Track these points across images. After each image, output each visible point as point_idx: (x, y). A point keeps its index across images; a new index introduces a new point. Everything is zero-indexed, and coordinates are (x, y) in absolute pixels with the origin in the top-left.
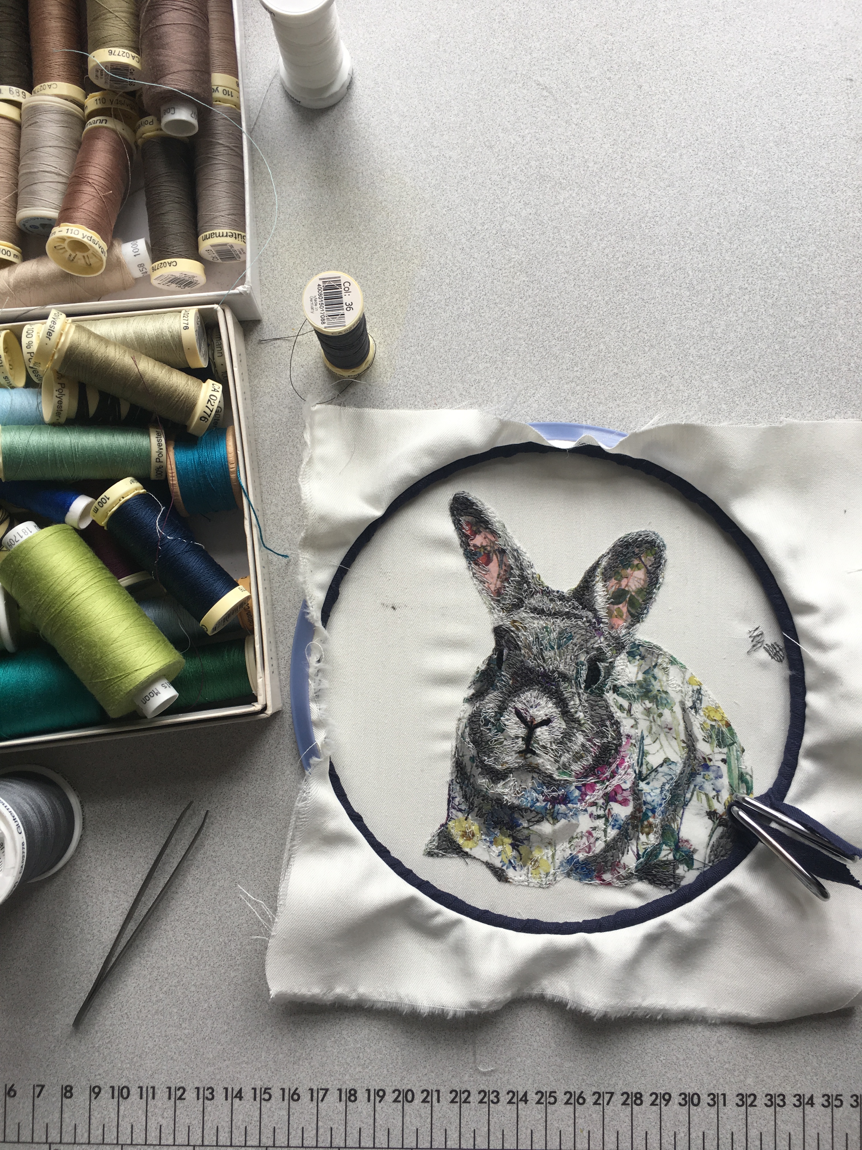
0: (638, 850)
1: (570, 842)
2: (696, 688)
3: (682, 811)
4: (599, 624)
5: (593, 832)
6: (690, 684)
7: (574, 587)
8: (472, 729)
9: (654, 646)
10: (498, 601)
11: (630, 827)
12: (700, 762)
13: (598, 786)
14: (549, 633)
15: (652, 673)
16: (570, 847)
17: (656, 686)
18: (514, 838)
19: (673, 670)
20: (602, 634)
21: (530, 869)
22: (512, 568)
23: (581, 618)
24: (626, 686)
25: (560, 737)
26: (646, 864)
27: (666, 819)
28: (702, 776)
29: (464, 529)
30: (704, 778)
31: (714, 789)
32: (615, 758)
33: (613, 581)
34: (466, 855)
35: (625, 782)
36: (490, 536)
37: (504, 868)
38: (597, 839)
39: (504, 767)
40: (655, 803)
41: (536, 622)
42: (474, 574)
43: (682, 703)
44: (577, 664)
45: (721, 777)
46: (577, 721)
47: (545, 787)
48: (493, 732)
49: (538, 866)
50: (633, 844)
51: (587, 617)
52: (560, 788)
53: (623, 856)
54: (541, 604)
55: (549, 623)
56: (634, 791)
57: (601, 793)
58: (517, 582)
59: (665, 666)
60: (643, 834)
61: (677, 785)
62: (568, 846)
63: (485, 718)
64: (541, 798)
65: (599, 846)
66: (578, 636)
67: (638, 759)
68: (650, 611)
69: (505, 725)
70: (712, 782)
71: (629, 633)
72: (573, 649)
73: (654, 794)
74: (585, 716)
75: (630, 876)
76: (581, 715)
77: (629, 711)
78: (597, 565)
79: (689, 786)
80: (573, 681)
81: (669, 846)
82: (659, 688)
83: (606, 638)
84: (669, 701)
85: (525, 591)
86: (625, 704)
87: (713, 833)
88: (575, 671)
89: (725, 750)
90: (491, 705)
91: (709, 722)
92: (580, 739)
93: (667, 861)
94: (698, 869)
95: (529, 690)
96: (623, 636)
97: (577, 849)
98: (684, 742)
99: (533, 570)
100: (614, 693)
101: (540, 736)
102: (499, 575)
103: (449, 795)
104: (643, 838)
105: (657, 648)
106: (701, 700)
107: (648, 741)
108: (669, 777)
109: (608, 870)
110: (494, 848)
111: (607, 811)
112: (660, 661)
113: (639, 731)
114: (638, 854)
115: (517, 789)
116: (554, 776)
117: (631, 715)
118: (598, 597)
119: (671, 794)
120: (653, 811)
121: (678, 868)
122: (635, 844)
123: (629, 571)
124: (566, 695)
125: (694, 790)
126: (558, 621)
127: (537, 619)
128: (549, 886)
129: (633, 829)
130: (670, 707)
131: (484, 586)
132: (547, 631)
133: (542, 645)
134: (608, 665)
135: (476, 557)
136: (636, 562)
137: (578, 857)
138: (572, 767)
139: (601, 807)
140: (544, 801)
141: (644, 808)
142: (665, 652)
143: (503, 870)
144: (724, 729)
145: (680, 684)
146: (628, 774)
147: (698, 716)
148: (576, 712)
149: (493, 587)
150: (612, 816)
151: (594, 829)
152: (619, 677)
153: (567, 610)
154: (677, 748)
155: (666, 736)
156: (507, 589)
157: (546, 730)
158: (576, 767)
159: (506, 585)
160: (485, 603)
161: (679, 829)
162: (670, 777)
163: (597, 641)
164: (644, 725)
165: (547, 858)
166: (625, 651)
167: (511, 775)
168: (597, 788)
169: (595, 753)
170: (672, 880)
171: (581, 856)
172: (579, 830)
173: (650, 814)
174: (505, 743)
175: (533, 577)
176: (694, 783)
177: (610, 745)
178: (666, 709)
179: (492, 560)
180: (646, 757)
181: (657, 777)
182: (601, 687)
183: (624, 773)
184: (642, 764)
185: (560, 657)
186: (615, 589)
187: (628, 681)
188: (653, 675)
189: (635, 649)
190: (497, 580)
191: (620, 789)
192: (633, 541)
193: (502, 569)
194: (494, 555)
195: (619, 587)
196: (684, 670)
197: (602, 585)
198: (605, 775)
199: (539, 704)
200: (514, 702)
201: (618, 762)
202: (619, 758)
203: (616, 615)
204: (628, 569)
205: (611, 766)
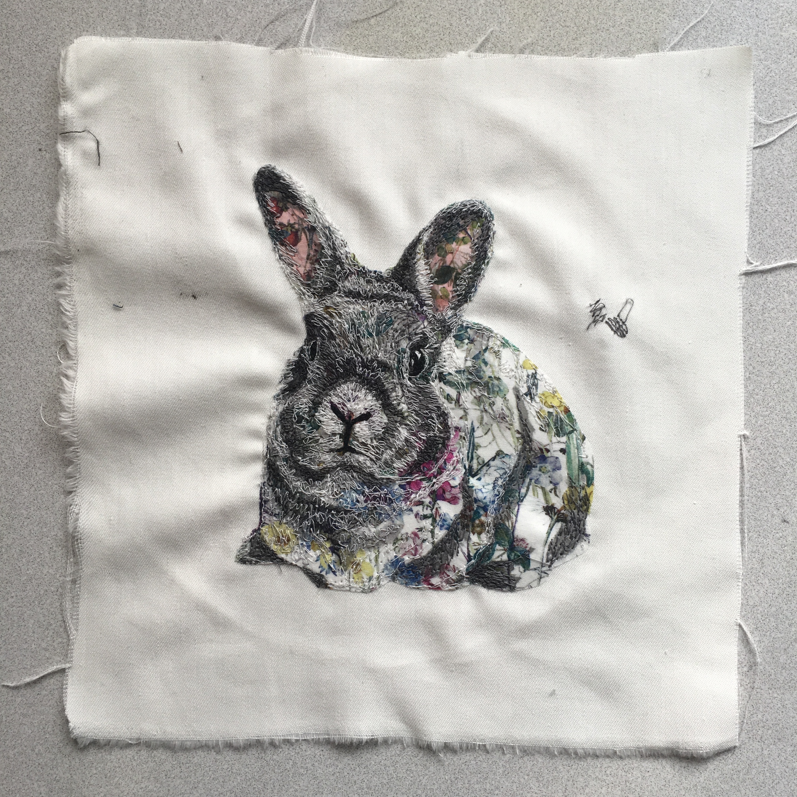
0: (469, 552)
1: (394, 543)
2: (531, 372)
3: (517, 508)
4: (422, 307)
5: (419, 533)
6: (524, 368)
7: (393, 266)
8: (283, 427)
9: (484, 328)
10: (308, 285)
11: (460, 527)
12: (536, 453)
13: (425, 484)
14: (367, 318)
15: (483, 357)
16: (394, 549)
17: (488, 372)
18: (334, 542)
19: (506, 353)
20: (426, 317)
21: (351, 572)
22: (323, 248)
23: (402, 300)
24: (453, 373)
25: (381, 433)
26: (478, 566)
27: (500, 517)
28: (538, 468)
29: (269, 206)
30: (540, 470)
31: (551, 482)
32: (442, 453)
33: (437, 258)
34: (282, 562)
35: (454, 479)
36: (297, 213)
37: (324, 573)
38: (424, 541)
39: (321, 467)
40: (487, 500)
41: (351, 306)
42: (280, 256)
43: (516, 390)
44: (398, 352)
45: (559, 468)
46: (400, 413)
47: (365, 487)
48: (307, 430)
49: (360, 570)
50: (463, 545)
51: (408, 300)
52: (383, 487)
53: (452, 558)
54: (356, 287)
55: (366, 307)
56: (464, 488)
57: (428, 491)
58: (329, 262)
59: (496, 349)
60: (474, 534)
61: (511, 479)
62: (393, 547)
63: (298, 414)
64: (362, 498)
65: (427, 548)
66: (399, 321)
67: (468, 453)
68: (479, 289)
69: (320, 421)
70: (549, 474)
71: (456, 315)
72: (394, 336)
73: (487, 490)
74: (409, 408)
75: (460, 580)
76: (404, 407)
77: (458, 401)
78: (418, 240)
79: (524, 481)
80: (395, 371)
81: (503, 546)
82: (491, 374)
83: (430, 322)
84: (502, 388)
85: (338, 273)
86: (453, 393)
87: (551, 530)
88: (396, 360)
89: (564, 439)
90: (305, 400)
91: (547, 409)
92: (404, 433)
93: (501, 561)
94: (535, 569)
95: (345, 382)
96: (449, 319)
97: (402, 552)
98: (518, 432)
99: (346, 249)
100: (440, 381)
101: (359, 432)
102: (308, 255)
103: (261, 498)
104: (474, 538)
105: (487, 330)
106: (536, 386)
107: (478, 433)
108: (501, 472)
109: (436, 573)
110: (311, 553)
111: (434, 510)
112: (491, 344)
113: (468, 423)
114: (469, 556)
115: (335, 490)
116: (376, 475)
117: (460, 406)
118: (420, 277)
119: (504, 489)
120: (485, 508)
121: (513, 569)
122: (466, 545)
123: (454, 245)
124: (387, 386)
125: (529, 484)
126: (376, 304)
127: (353, 303)
128: (372, 590)
129: (463, 528)
130: (502, 395)
131: (293, 269)
132: (364, 316)
133: (359, 332)
134: (432, 351)
135: (282, 237)
136: (461, 235)
137: (403, 559)
138: (395, 465)
139: (428, 506)
140: (366, 501)
141: (475, 506)
142: (496, 334)
143: (322, 576)
144: (563, 416)
145: (514, 369)
146: (457, 470)
147: (534, 403)
148: (399, 404)
149: (302, 270)
150: (440, 516)
151: (421, 530)
152: (444, 364)
153: (386, 292)
154: (511, 439)
155: (499, 426)
156: (318, 271)
157: (366, 425)
158: (399, 464)
159: (317, 266)
160: (293, 288)
161: (514, 527)
162: (504, 471)
163: (419, 326)
164: (474, 414)
165: (370, 560)
166: (452, 335)
167: (329, 475)
168: (423, 486)
169: (420, 448)
170: (506, 582)
171: (407, 559)
172: (403, 531)
173: (482, 512)
174: (321, 441)
175: (347, 257)
176: (530, 476)
177: (437, 439)
178: (498, 397)
179: (301, 239)
180: (477, 450)
181: (488, 472)
182: (426, 375)
183: (452, 468)
184: (472, 458)
185: (379, 344)
186: (439, 266)
187: (456, 368)
188: (484, 359)
189: (463, 332)
190: (307, 262)
191: (449, 486)
192: (457, 212)
193: (312, 249)
194: (303, 234)
195: (443, 264)
196: (517, 353)
197: (424, 262)
198: (432, 472)
199: (357, 397)
200: (330, 396)
201: (446, 457)
202: (447, 453)
203: (441, 297)
204: (452, 244)
205: (438, 461)
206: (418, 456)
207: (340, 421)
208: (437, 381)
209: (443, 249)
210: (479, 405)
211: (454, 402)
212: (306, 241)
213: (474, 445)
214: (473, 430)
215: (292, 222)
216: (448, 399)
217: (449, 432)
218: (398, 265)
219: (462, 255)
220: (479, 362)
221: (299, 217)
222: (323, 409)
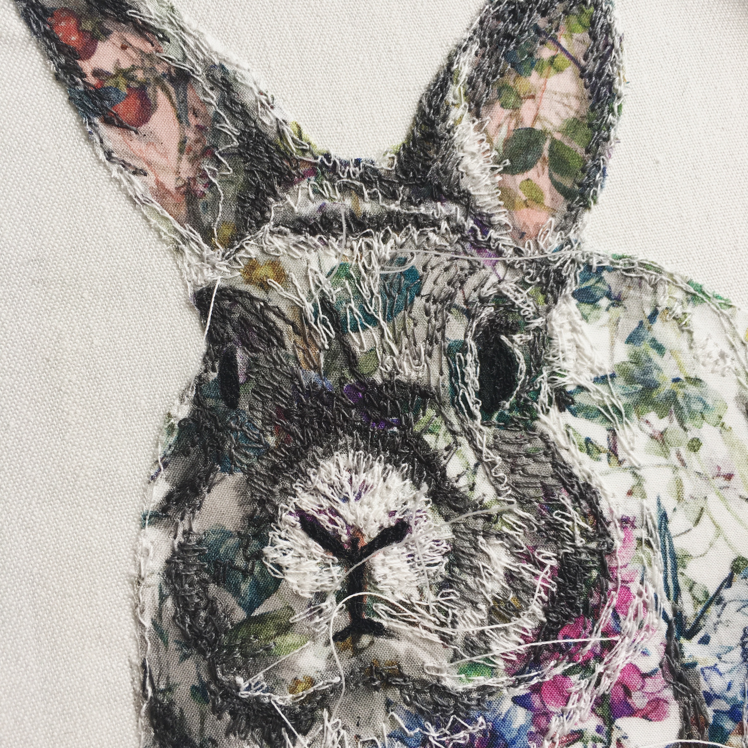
4: (484, 233)
9: (639, 263)
13: (577, 683)
14: (356, 282)
15: (650, 336)
17: (668, 369)
20: (499, 256)
22: (217, 119)
25: (442, 569)
29: (57, 30)
32: (603, 591)
35: (644, 653)
36: (135, 41)
39: (301, 694)
40: (736, 692)
41: (312, 256)
44: (447, 351)
46: (479, 510)
47: (428, 724)
52: (472, 714)
55: (349, 253)
56: (673, 672)
57: (587, 701)
59: (678, 311)
66: (436, 273)
67: (665, 579)
69: (280, 567)
71: (568, 242)
73: (729, 666)
74: (499, 493)
76: (485, 491)
77: (613, 451)
80: (447, 402)
82: (675, 374)
83: (511, 267)
84: (709, 402)
86: (598, 434)
88: (446, 372)
96: (555, 253)
99: (276, 113)
105: (648, 267)
107: (678, 524)
112: (662, 301)
113: (650, 503)
116: (448, 684)
120: (735, 713)
123: (534, 78)
127: (315, 247)
130: (714, 418)
132: (348, 277)
133: (341, 318)
134: (531, 337)
135: (106, 105)
136: (547, 53)
138: (492, 647)
139: (594, 740)
141: (710, 712)
142: (671, 275)
145: (727, 350)
146: (647, 629)
148: (471, 487)
149: (170, 182)
152: (566, 365)
156: (213, 179)
157: (399, 555)
158: (505, 643)
159: (210, 167)
163: (487, 279)
166: (568, 291)
168: (574, 689)
169: (547, 591)
173: (729, 725)
178: (705, 425)
179: (156, 105)
180: (684, 567)
181: (724, 618)
182: (526, 400)
183: (636, 628)
184: (677, 589)
185: (397, 342)
186: (508, 131)
187: (592, 371)
188: (654, 340)
189: (592, 282)
190: (180, 159)
191: (636, 676)
193: (189, 125)
194: (160, 92)
195: (517, 124)
196: (727, 311)
197: (472, 126)
199: (365, 487)
200: (295, 496)
201: (615, 602)
202: (615, 589)
203: (525, 202)
204: (530, 75)
205: (598, 616)
206: (546, 612)
207: (331, 558)
208: (554, 410)
209: (510, 89)
210: (666, 454)
211: (604, 456)
212: (169, 108)
213: (674, 557)
214: (664, 517)
215: (126, 64)
216: (589, 452)
217: (608, 534)
218: (412, 139)
219: (557, 98)
220: (643, 347)
221: (142, 52)
222: (283, 534)
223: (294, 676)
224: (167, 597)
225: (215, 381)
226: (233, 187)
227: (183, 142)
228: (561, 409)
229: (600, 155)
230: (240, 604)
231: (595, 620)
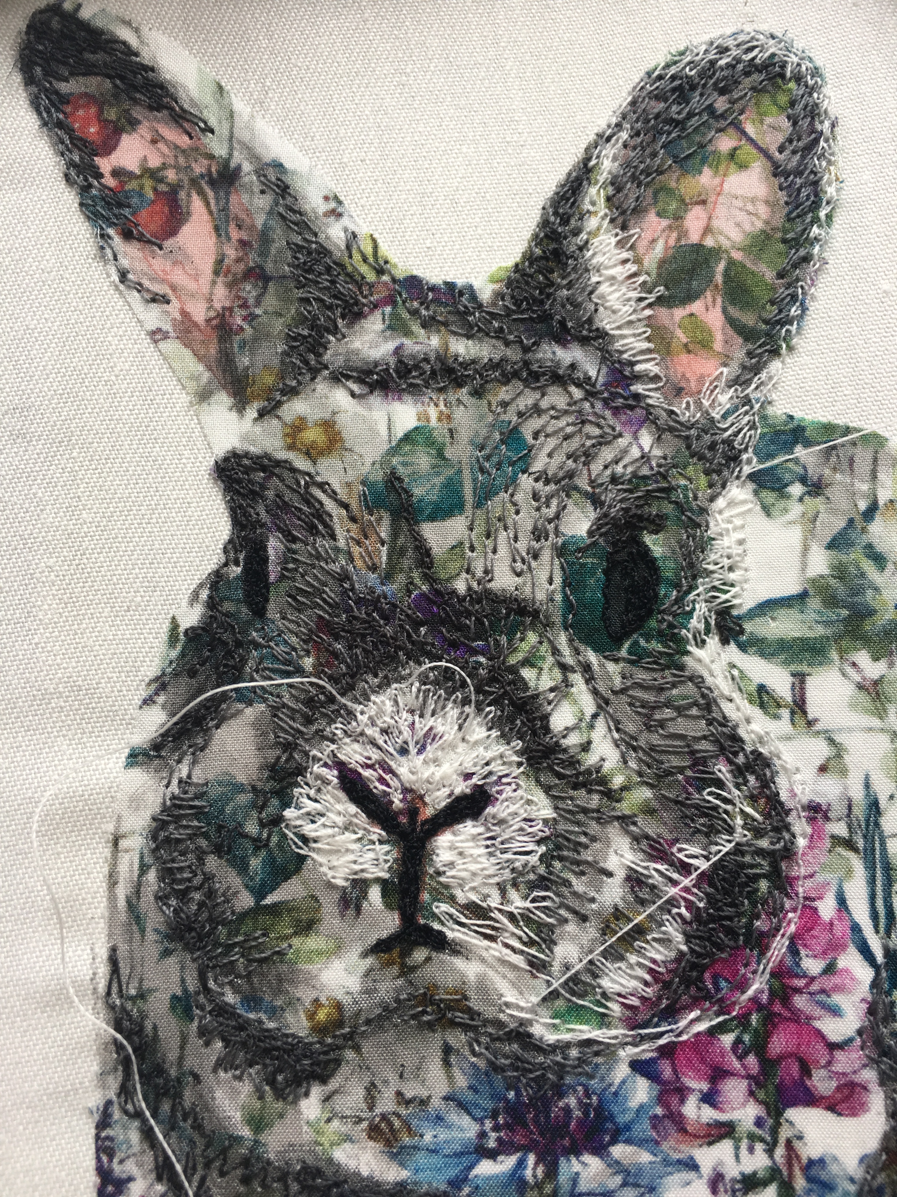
4: (625, 386)
7: (510, 263)
15: (865, 540)
17: (889, 589)
20: (644, 420)
29: (74, 120)
33: (654, 223)
35: (836, 1010)
36: (169, 133)
42: (123, 272)
55: (429, 412)
71: (747, 401)
72: (537, 497)
74: (626, 758)
76: (605, 754)
77: (800, 707)
78: (583, 172)
83: (661, 435)
86: (779, 680)
101: (452, 864)
103: (101, 1171)
111: (780, 1151)
112: (885, 487)
123: (705, 178)
132: (428, 443)
135: (125, 212)
136: (725, 144)
139: (752, 1137)
146: (842, 974)
149: (199, 311)
150: (805, 1169)
152: (733, 577)
157: (474, 837)
158: (624, 979)
163: (624, 452)
164: (867, 749)
166: (744, 472)
169: (690, 906)
175: (350, 249)
177: (748, 859)
179: (189, 213)
182: (671, 626)
186: (666, 248)
187: (772, 589)
188: (869, 546)
189: (779, 459)
190: (214, 283)
191: (819, 1046)
192: (702, 74)
193: (229, 239)
194: (195, 197)
195: (679, 239)
197: (614, 240)
198: (750, 992)
199: (431, 736)
200: (333, 741)
201: (793, 928)
202: (794, 910)
203: (686, 345)
204: (700, 173)
205: (767, 948)
206: (688, 938)
207: (377, 832)
208: (713, 642)
209: (670, 192)
210: (881, 713)
211: (785, 713)
212: (206, 217)
215: (154, 162)
216: (762, 706)
217: (787, 827)
218: (529, 257)
219: (739, 203)
220: (852, 556)
221: (177, 147)
222: (312, 793)
223: (314, 995)
224: (149, 867)
225: (237, 578)
226: (281, 320)
227: (220, 261)
228: (725, 641)
229: (798, 280)
230: (247, 886)
231: (762, 953)
